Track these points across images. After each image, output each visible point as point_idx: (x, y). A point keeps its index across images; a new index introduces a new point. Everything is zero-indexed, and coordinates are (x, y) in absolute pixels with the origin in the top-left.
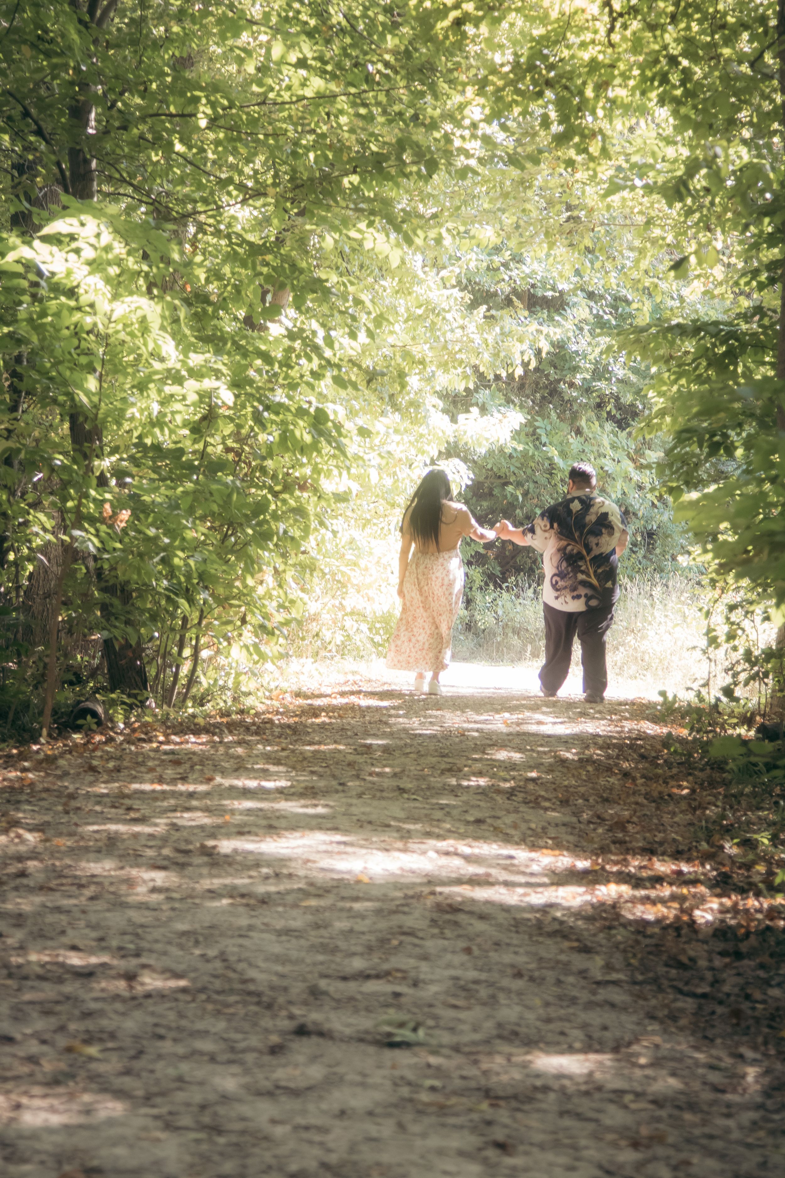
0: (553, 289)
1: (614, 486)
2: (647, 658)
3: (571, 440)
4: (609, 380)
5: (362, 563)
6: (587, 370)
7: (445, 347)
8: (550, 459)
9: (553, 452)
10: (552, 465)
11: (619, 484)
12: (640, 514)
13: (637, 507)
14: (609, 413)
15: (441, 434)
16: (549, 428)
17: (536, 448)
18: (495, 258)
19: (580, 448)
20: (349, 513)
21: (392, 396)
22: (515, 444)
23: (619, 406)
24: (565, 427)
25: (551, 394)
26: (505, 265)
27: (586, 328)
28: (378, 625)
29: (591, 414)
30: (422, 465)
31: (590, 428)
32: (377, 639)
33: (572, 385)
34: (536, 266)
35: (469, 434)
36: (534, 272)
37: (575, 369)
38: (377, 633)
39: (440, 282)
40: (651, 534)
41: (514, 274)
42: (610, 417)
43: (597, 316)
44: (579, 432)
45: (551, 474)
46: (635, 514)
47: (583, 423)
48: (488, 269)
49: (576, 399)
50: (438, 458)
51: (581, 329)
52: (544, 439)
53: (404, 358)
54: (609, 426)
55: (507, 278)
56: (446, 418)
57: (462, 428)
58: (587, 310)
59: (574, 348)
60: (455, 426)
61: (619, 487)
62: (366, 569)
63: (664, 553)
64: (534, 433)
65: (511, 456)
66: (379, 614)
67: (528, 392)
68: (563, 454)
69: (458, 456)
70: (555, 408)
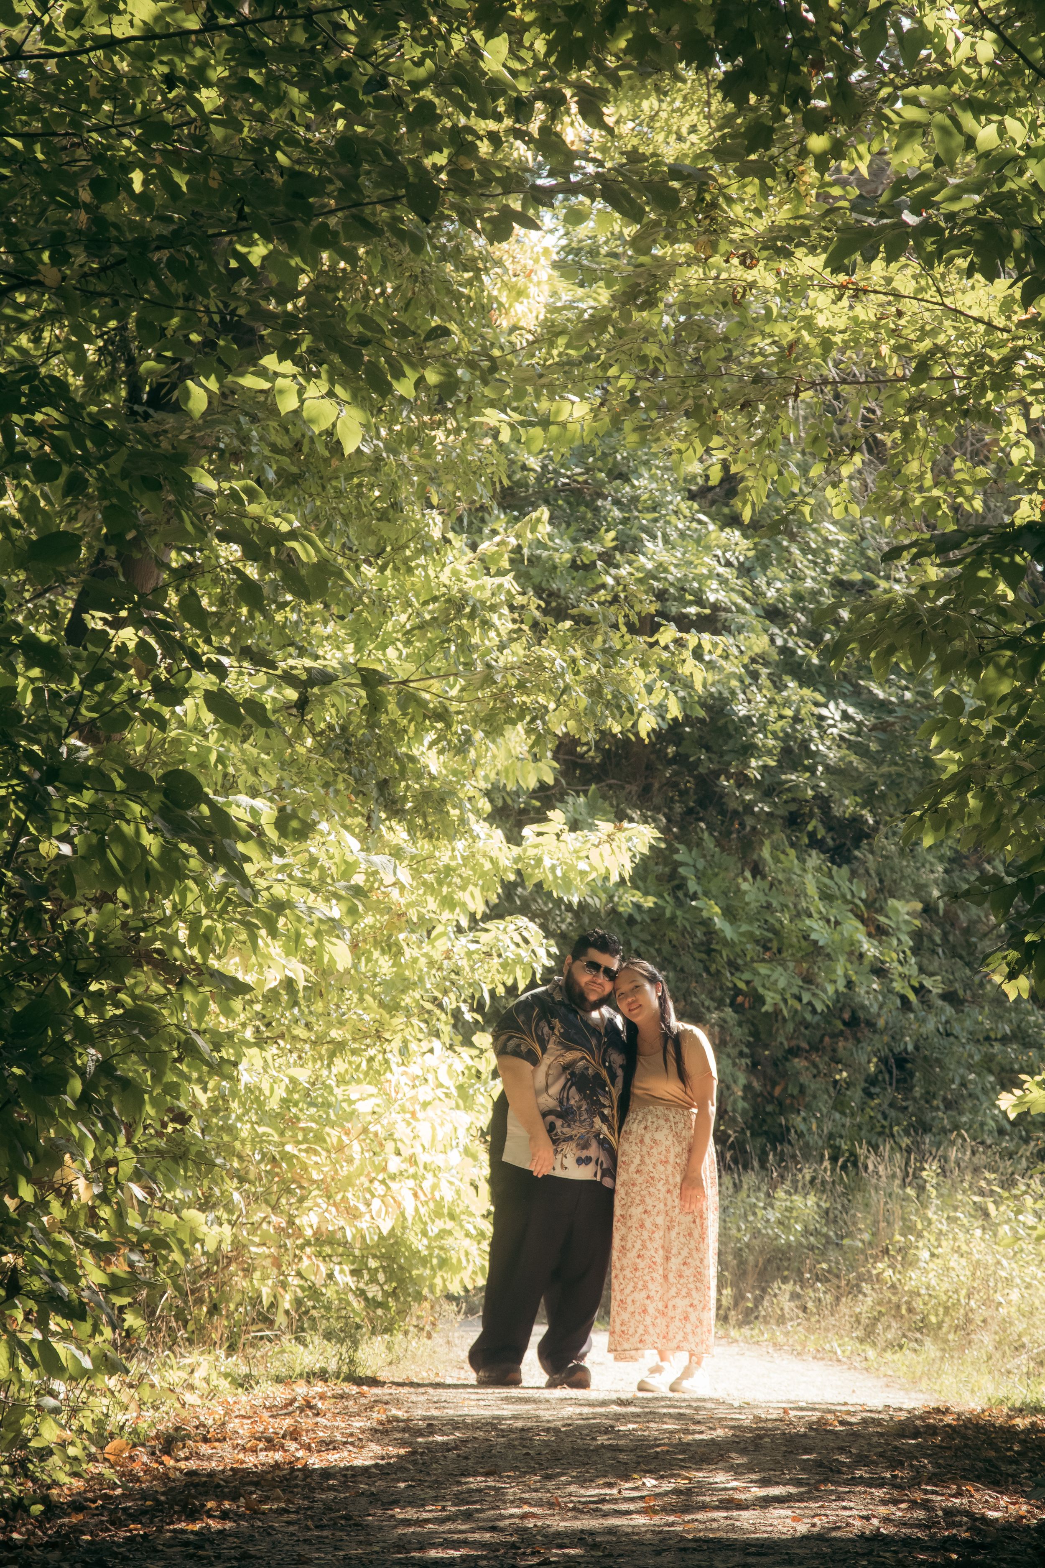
0: (700, 602)
1: (831, 971)
2: (918, 1304)
3: (745, 886)
4: (812, 770)
5: (333, 1135)
6: (769, 753)
7: (488, 680)
8: (707, 923)
9: (714, 910)
10: (710, 932)
11: (841, 967)
12: (881, 1023)
13: (874, 1009)
14: (812, 835)
15: (488, 866)
16: (701, 864)
17: (679, 903)
18: (586, 545)
19: (763, 899)
20: (300, 1031)
21: (383, 785)
22: (636, 897)
23: (831, 823)
24: (731, 861)
25: (702, 803)
26: (608, 558)
27: (764, 671)
28: (373, 1264)
29: (780, 836)
30: (451, 929)
31: (777, 860)
32: (373, 1291)
33: (743, 781)
34: (664, 556)
35: (547, 863)
36: (661, 567)
37: (749, 750)
38: (373, 1280)
39: (476, 565)
40: (902, 1061)
41: (623, 572)
42: (815, 843)
43: (785, 650)
44: (757, 871)
45: (709, 951)
46: (871, 1025)
47: (766, 853)
48: (574, 565)
49: (748, 808)
50: (486, 918)
51: (755, 676)
52: (693, 886)
53: (403, 706)
54: (814, 859)
55: (610, 581)
56: (499, 834)
57: (531, 852)
58: (766, 639)
59: (742, 710)
60: (516, 850)
61: (840, 971)
62: (340, 1148)
63: (929, 1097)
64: (673, 874)
65: (631, 920)
66: (372, 1239)
67: (657, 800)
68: (729, 913)
69: (525, 910)
70: (711, 828)
